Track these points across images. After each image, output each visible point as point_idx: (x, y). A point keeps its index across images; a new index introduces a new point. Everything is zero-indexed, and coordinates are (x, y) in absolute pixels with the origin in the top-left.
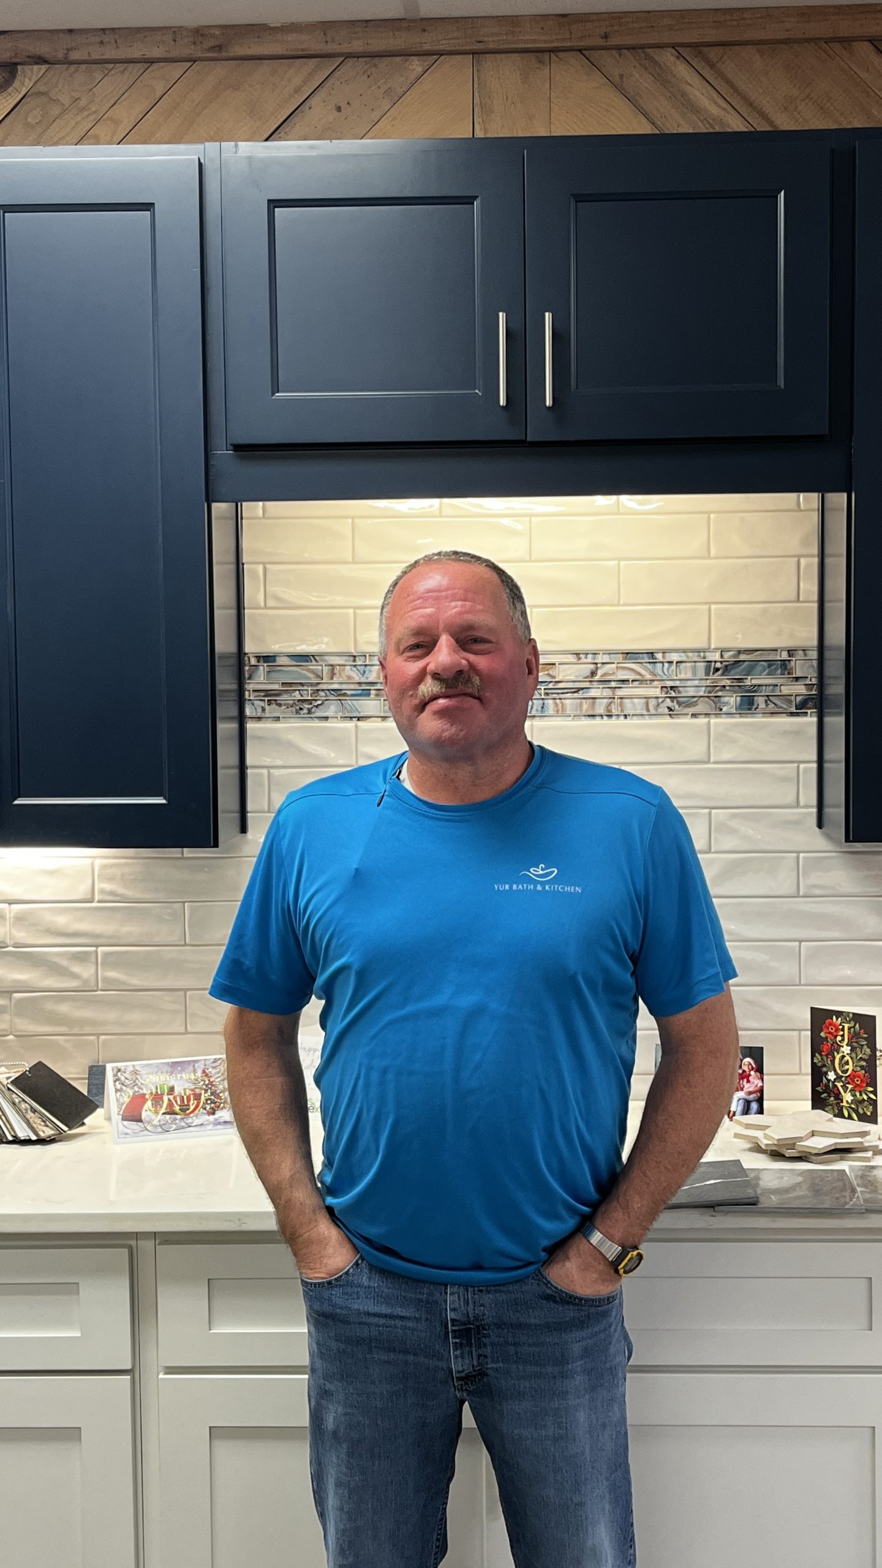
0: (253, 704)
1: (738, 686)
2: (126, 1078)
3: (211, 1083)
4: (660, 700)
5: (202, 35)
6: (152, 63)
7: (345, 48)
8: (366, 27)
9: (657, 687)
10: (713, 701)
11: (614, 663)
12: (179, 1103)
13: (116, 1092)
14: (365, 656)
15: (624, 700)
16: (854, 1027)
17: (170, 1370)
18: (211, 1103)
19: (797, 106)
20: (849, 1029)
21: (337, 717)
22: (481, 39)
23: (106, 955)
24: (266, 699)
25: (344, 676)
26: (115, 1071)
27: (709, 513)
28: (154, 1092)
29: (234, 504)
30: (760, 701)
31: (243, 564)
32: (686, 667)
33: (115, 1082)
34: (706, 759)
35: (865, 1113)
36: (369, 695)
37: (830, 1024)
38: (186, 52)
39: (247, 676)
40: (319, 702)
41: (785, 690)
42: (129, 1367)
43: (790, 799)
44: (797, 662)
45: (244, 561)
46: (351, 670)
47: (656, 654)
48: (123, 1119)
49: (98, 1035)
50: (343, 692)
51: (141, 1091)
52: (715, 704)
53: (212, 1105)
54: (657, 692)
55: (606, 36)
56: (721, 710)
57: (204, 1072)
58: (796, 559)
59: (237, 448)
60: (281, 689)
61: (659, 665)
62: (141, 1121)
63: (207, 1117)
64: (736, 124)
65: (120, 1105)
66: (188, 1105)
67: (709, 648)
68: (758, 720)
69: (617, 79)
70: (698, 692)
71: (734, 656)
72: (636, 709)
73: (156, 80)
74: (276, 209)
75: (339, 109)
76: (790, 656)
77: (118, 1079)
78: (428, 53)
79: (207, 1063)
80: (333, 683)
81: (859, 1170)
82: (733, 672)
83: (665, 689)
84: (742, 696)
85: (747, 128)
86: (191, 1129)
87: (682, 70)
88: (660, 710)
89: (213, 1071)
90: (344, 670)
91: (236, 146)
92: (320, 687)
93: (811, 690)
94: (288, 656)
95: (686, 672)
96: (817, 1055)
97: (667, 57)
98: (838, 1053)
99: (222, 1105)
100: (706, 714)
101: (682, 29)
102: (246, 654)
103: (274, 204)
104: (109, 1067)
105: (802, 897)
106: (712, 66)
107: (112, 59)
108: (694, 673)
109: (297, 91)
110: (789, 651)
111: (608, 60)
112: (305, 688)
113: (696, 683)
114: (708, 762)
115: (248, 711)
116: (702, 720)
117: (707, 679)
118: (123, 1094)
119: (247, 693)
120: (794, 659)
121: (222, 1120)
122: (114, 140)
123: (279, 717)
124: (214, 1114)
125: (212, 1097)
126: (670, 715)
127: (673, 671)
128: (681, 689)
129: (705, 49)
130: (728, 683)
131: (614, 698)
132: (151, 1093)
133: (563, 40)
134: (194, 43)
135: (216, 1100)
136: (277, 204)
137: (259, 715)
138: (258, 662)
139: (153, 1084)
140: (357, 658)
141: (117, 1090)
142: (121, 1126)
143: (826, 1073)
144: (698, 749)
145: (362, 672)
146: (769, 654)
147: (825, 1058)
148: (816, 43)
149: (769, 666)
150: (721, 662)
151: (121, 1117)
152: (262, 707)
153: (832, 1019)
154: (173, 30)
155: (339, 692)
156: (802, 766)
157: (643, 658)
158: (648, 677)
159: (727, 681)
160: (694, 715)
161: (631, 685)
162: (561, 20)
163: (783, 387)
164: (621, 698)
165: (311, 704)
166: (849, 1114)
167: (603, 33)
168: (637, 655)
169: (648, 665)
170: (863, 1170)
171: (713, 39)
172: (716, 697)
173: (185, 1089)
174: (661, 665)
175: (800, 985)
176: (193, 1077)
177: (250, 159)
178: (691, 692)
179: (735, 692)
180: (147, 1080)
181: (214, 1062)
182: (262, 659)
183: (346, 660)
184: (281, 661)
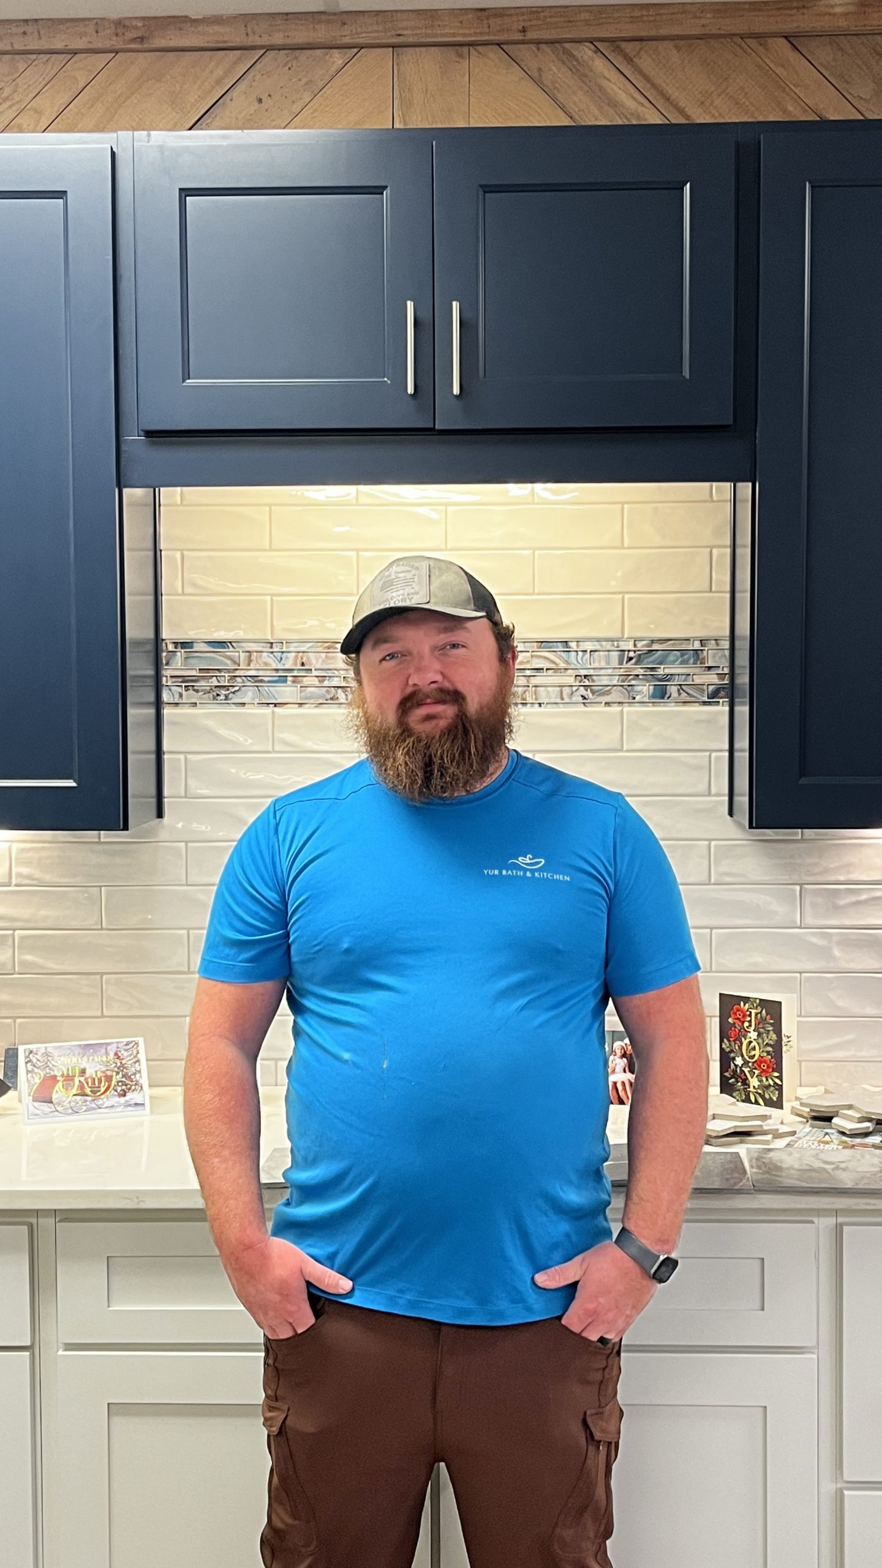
0: (170, 690)
1: (651, 675)
2: (38, 1060)
3: (122, 1065)
4: (574, 689)
5: (124, 26)
6: (76, 53)
7: (266, 40)
8: (287, 20)
9: (572, 676)
10: (626, 689)
11: (528, 652)
12: (90, 1085)
13: (27, 1074)
14: (282, 643)
15: (538, 688)
16: (761, 1013)
17: (69, 1347)
18: (122, 1085)
19: (712, 102)
20: (756, 1014)
21: (254, 704)
22: (399, 32)
23: (22, 938)
24: (183, 685)
25: (260, 662)
26: (27, 1053)
27: (623, 503)
28: (65, 1074)
29: (152, 489)
30: (673, 690)
31: (161, 551)
32: (599, 656)
33: (26, 1063)
34: (619, 747)
35: (771, 1098)
36: (286, 681)
37: (738, 1010)
38: (108, 44)
39: (164, 662)
40: (237, 688)
41: (698, 680)
42: (28, 1343)
43: (702, 787)
44: (710, 651)
45: (162, 548)
46: (268, 656)
47: (570, 643)
48: (33, 1101)
49: (15, 1018)
50: (260, 678)
51: (52, 1073)
52: (629, 692)
53: (124, 1087)
54: (571, 680)
55: (524, 31)
56: (634, 698)
57: (116, 1054)
58: (709, 550)
59: (149, 434)
60: (198, 675)
61: (573, 654)
62: (52, 1102)
63: (117, 1099)
64: (653, 118)
65: (30, 1086)
66: (100, 1087)
67: (623, 638)
68: (671, 708)
69: (535, 74)
70: (611, 680)
71: (647, 646)
72: (550, 698)
73: (80, 70)
74: (188, 198)
75: (260, 101)
76: (702, 646)
77: (30, 1061)
78: (346, 46)
79: (120, 1045)
80: (250, 669)
81: (756, 1152)
82: (645, 661)
83: (579, 678)
84: (655, 685)
85: (662, 121)
86: (100, 1110)
87: (599, 65)
88: (574, 699)
89: (126, 1054)
90: (261, 656)
91: (149, 135)
92: (237, 673)
93: (723, 680)
94: (205, 642)
95: (599, 661)
96: (725, 1040)
97: (585, 52)
98: (745, 1039)
99: (133, 1087)
100: (619, 703)
101: (600, 24)
102: (163, 640)
103: (185, 193)
104: (21, 1049)
105: (714, 884)
106: (629, 60)
107: (36, 50)
108: (608, 663)
109: (219, 82)
110: (701, 641)
111: (525, 53)
112: (223, 674)
113: (610, 672)
114: (621, 750)
115: (166, 696)
116: (616, 709)
117: (621, 668)
118: (34, 1075)
119: (164, 679)
120: (706, 649)
121: (133, 1102)
122: (38, 128)
123: (196, 703)
124: (124, 1095)
125: (124, 1079)
126: (584, 703)
127: (586, 660)
128: (594, 678)
129: (624, 45)
130: (641, 672)
131: (528, 686)
132: (63, 1075)
133: (481, 34)
134: (117, 35)
135: (127, 1082)
136: (189, 193)
137: (176, 701)
138: (176, 648)
139: (64, 1065)
140: (274, 645)
141: (28, 1072)
142: (31, 1107)
143: (734, 1059)
144: (610, 737)
145: (279, 659)
146: (682, 644)
147: (733, 1044)
148: (732, 39)
149: (682, 656)
150: (635, 651)
151: (31, 1098)
152: (180, 693)
153: (740, 1005)
154: (95, 21)
155: (256, 679)
156: (714, 755)
157: (557, 647)
158: (563, 665)
159: (640, 670)
160: (607, 704)
161: (545, 674)
162: (479, 14)
163: (688, 376)
164: (536, 686)
165: (228, 690)
166: (756, 1100)
167: (521, 28)
168: (551, 644)
169: (562, 653)
170: (760, 1152)
171: (630, 34)
172: (629, 686)
173: (96, 1072)
174: (575, 653)
175: (711, 971)
176: (104, 1059)
177: (161, 149)
178: (605, 681)
179: (648, 681)
180: (59, 1062)
181: (126, 1045)
182: (179, 645)
183: (263, 647)
184: (197, 647)
